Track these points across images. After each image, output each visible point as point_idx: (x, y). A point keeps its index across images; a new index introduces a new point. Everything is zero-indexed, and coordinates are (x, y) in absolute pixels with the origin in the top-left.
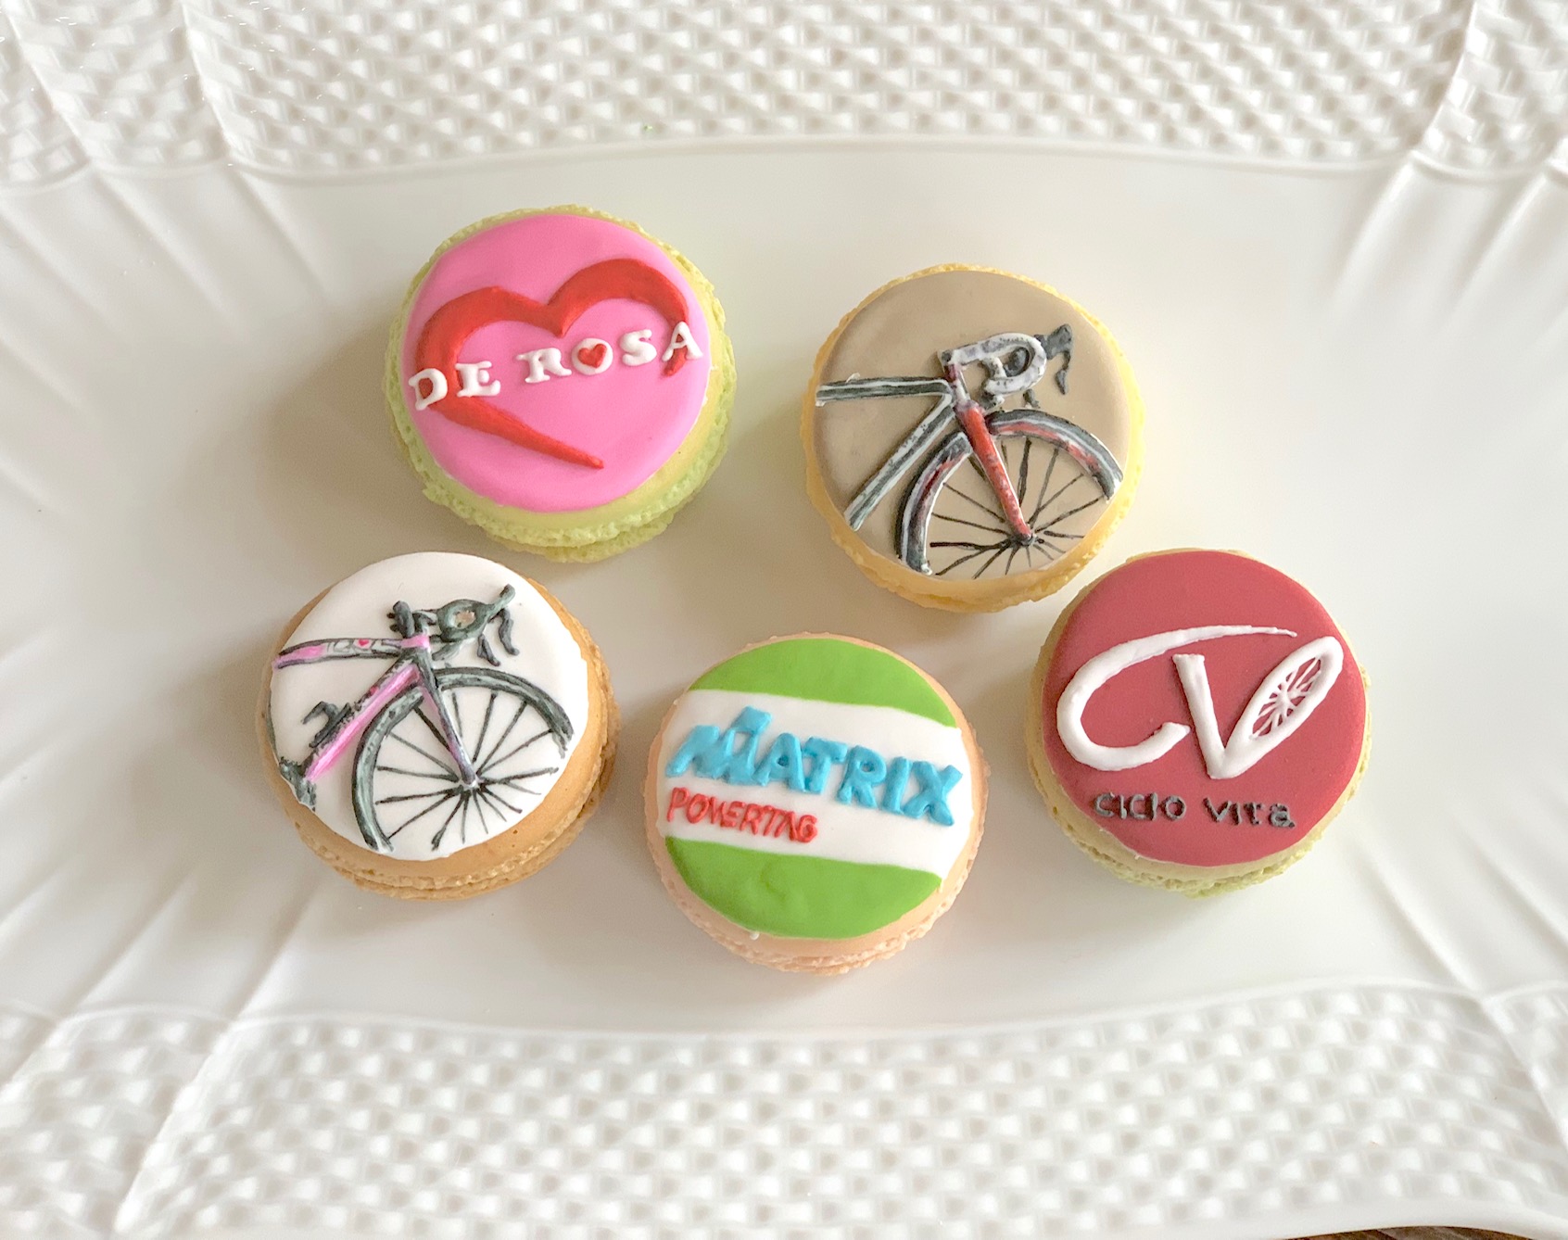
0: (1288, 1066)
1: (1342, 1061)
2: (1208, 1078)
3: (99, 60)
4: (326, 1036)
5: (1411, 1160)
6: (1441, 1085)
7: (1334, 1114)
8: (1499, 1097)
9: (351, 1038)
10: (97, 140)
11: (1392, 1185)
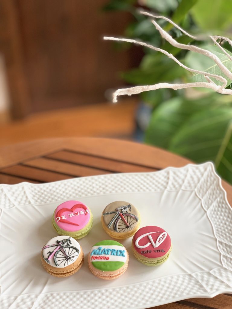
0: (170, 284)
1: (176, 283)
2: (160, 287)
3: (16, 195)
4: (52, 295)
5: (186, 292)
6: (189, 284)
7: (176, 288)
8: (196, 284)
9: (55, 295)
10: (16, 203)
11: (184, 294)
